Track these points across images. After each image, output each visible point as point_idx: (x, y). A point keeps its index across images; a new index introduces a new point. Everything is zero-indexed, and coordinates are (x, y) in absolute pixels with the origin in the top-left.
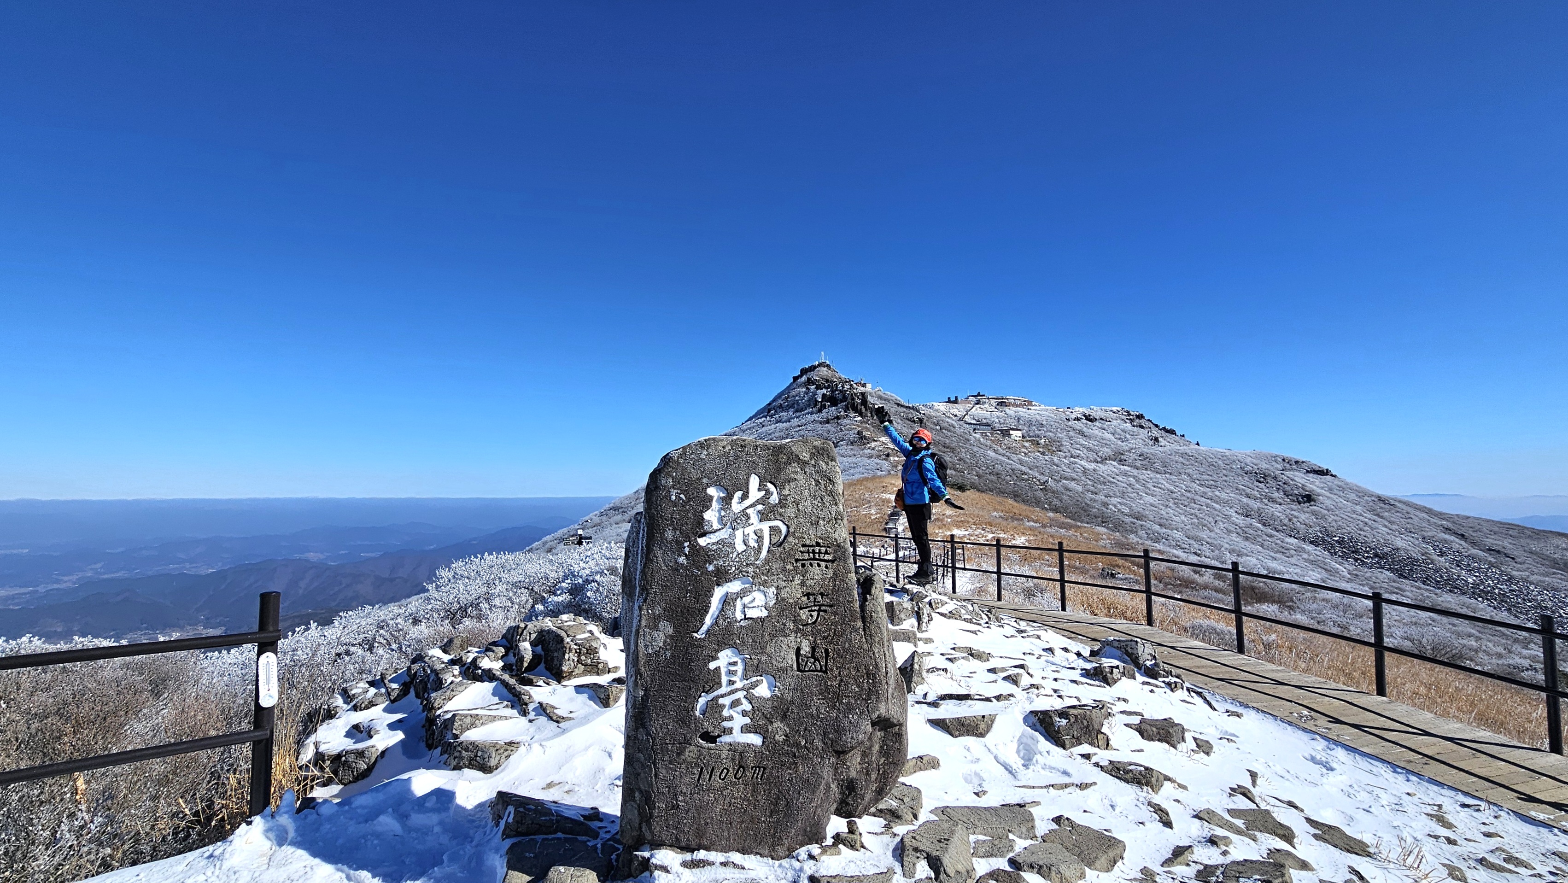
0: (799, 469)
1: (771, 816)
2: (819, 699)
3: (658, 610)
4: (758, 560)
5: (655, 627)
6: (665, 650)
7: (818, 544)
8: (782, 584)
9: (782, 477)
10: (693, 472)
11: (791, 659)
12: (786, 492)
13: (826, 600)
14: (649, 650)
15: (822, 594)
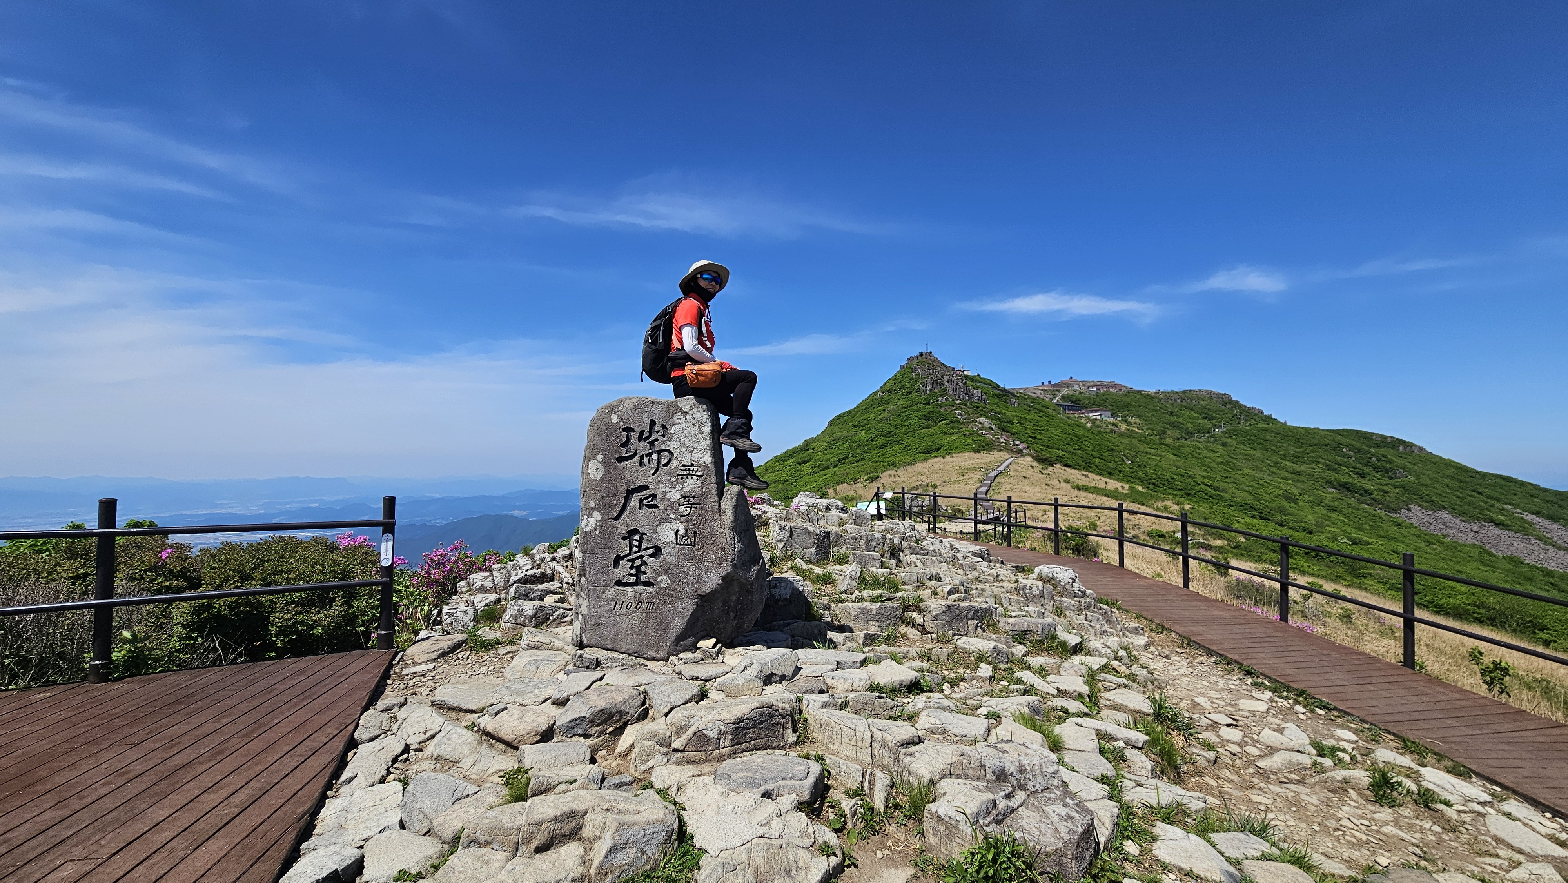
0: (682, 417)
1: (656, 632)
2: (689, 563)
3: (592, 504)
4: (653, 474)
5: (590, 515)
6: (595, 529)
7: (692, 465)
8: (668, 489)
9: (671, 422)
10: (614, 419)
11: (672, 537)
12: (672, 431)
13: (696, 500)
14: (587, 529)
15: (694, 497)
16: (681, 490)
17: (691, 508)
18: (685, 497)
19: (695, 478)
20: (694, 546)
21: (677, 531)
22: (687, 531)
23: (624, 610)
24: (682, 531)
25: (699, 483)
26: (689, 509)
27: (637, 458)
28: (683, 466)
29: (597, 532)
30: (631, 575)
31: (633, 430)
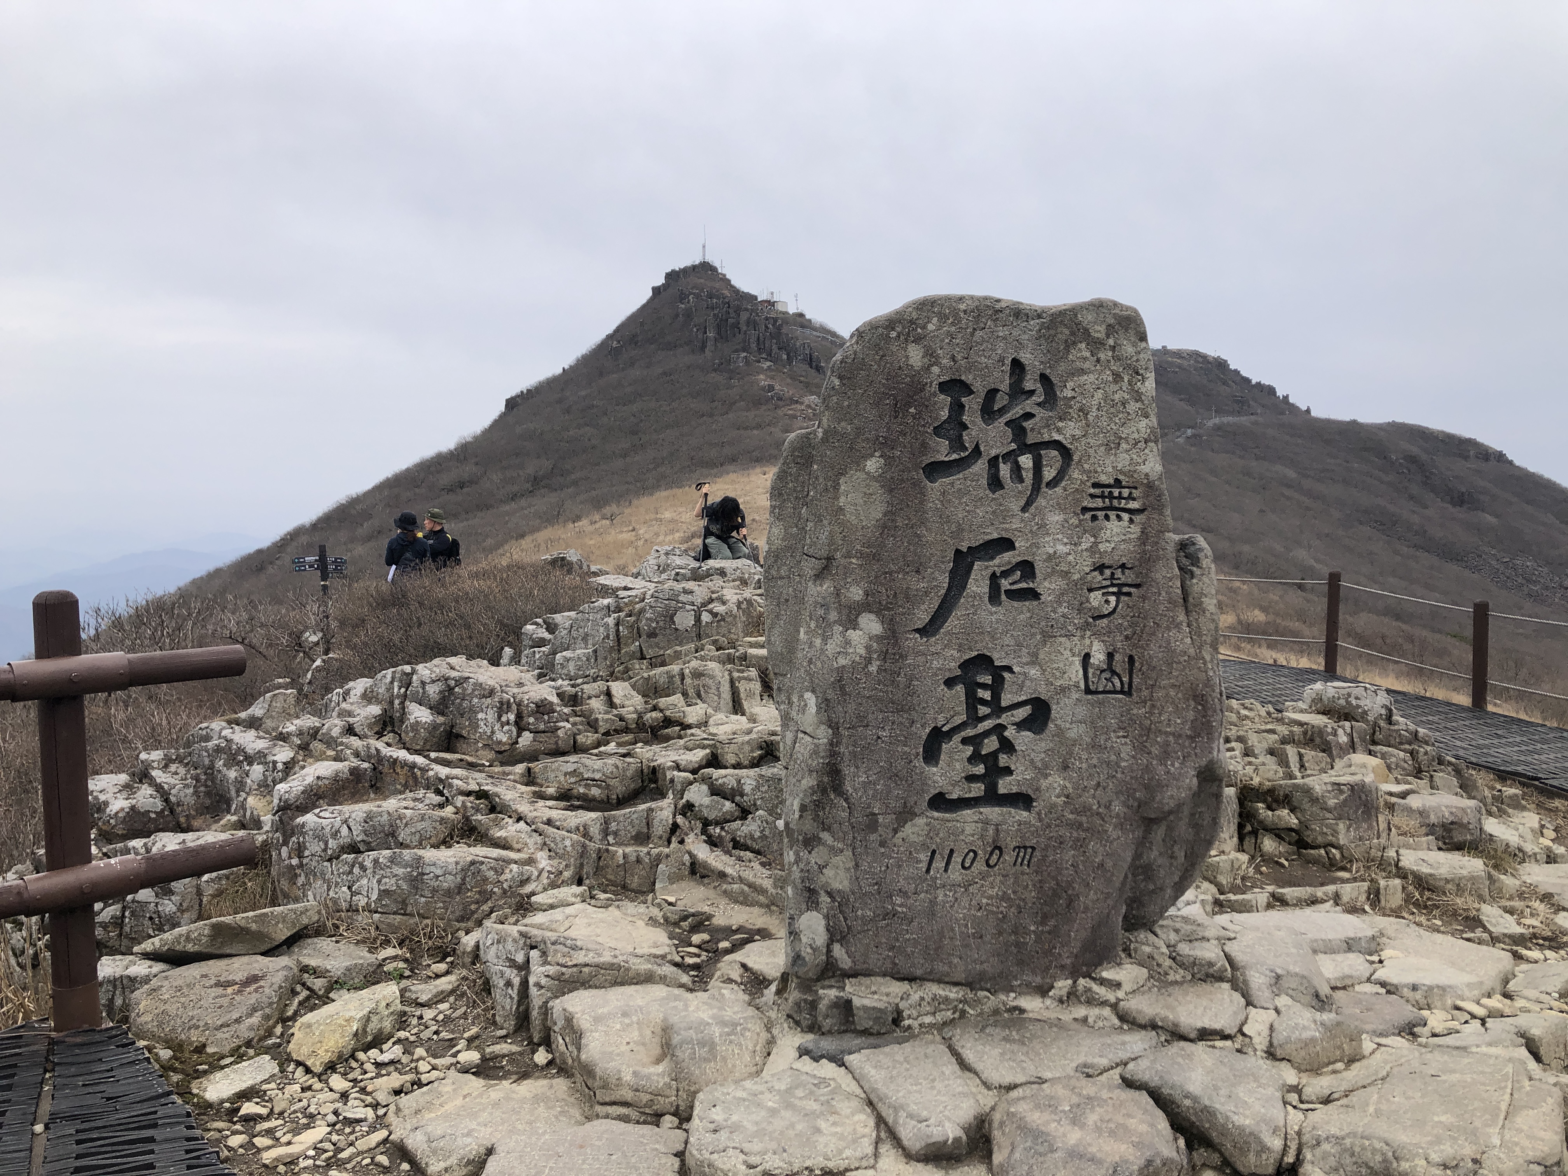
0: (1088, 354)
1: (1043, 923)
2: (1118, 737)
3: (856, 593)
4: (1024, 509)
5: (852, 623)
6: (869, 661)
7: (1118, 483)
8: (1062, 549)
9: (1062, 367)
10: (915, 355)
11: (1076, 672)
12: (1069, 393)
13: (1129, 577)
14: (842, 661)
15: (1123, 566)
16: (1093, 549)
17: (1118, 594)
18: (1100, 568)
19: (1125, 516)
20: (1129, 694)
21: (1087, 656)
22: (1110, 656)
23: (956, 874)
24: (1098, 657)
25: (1135, 530)
26: (1113, 599)
27: (980, 467)
28: (1095, 485)
29: (873, 668)
30: (971, 778)
31: (968, 389)
